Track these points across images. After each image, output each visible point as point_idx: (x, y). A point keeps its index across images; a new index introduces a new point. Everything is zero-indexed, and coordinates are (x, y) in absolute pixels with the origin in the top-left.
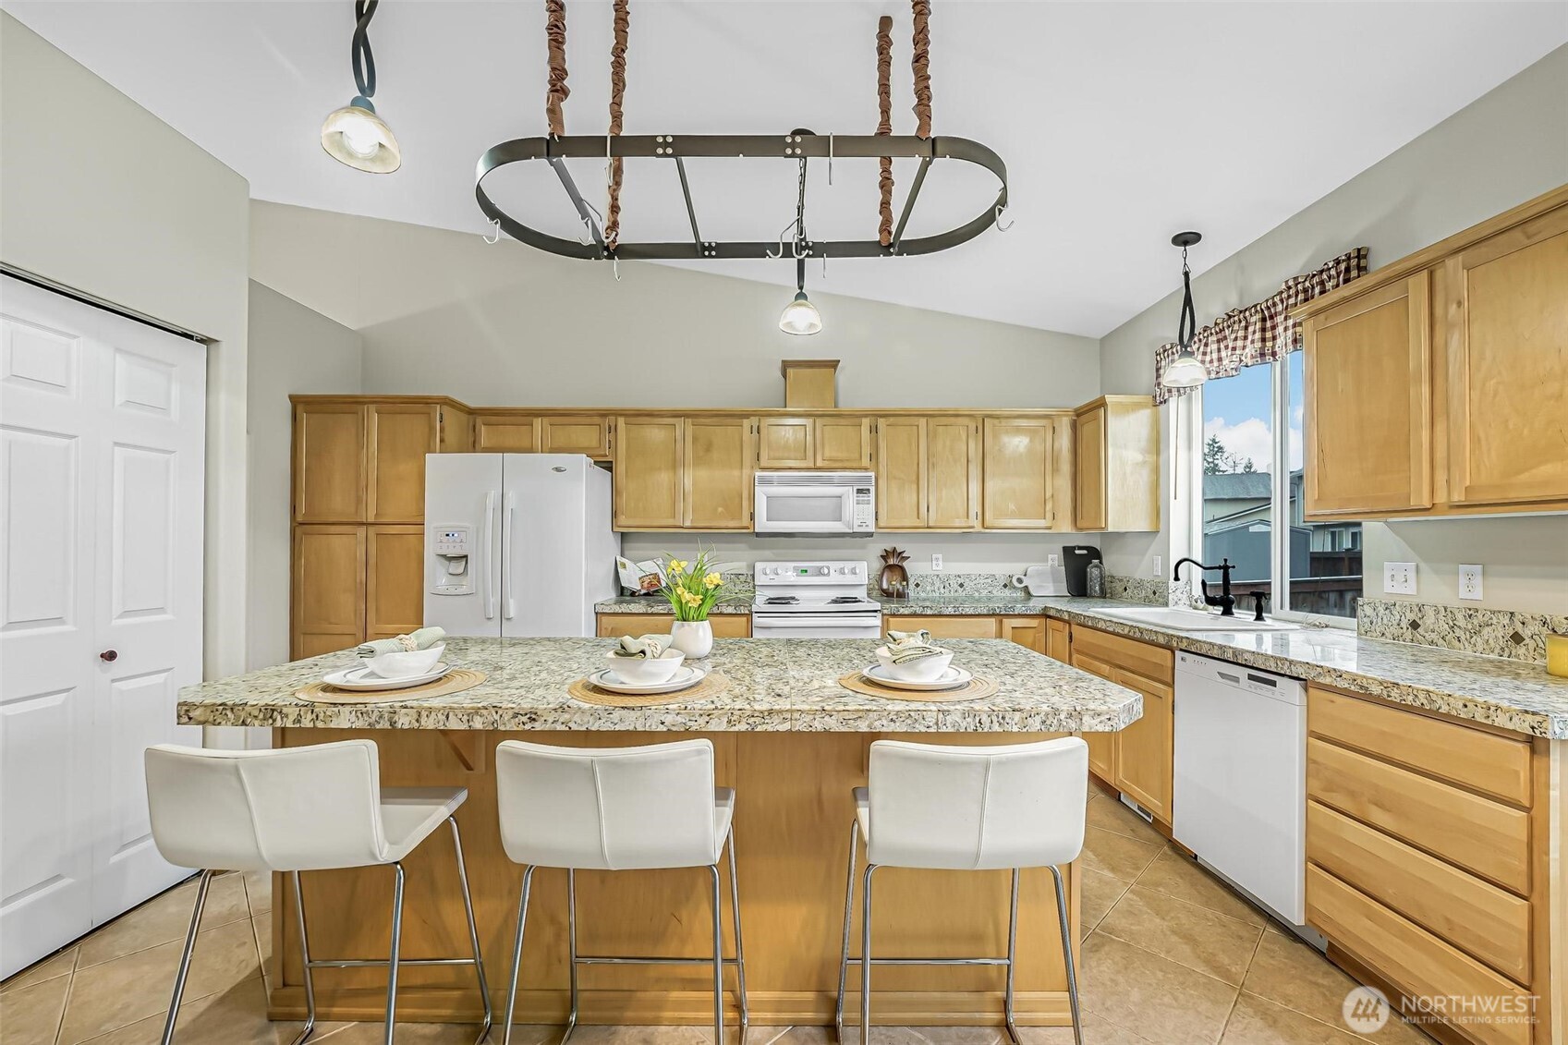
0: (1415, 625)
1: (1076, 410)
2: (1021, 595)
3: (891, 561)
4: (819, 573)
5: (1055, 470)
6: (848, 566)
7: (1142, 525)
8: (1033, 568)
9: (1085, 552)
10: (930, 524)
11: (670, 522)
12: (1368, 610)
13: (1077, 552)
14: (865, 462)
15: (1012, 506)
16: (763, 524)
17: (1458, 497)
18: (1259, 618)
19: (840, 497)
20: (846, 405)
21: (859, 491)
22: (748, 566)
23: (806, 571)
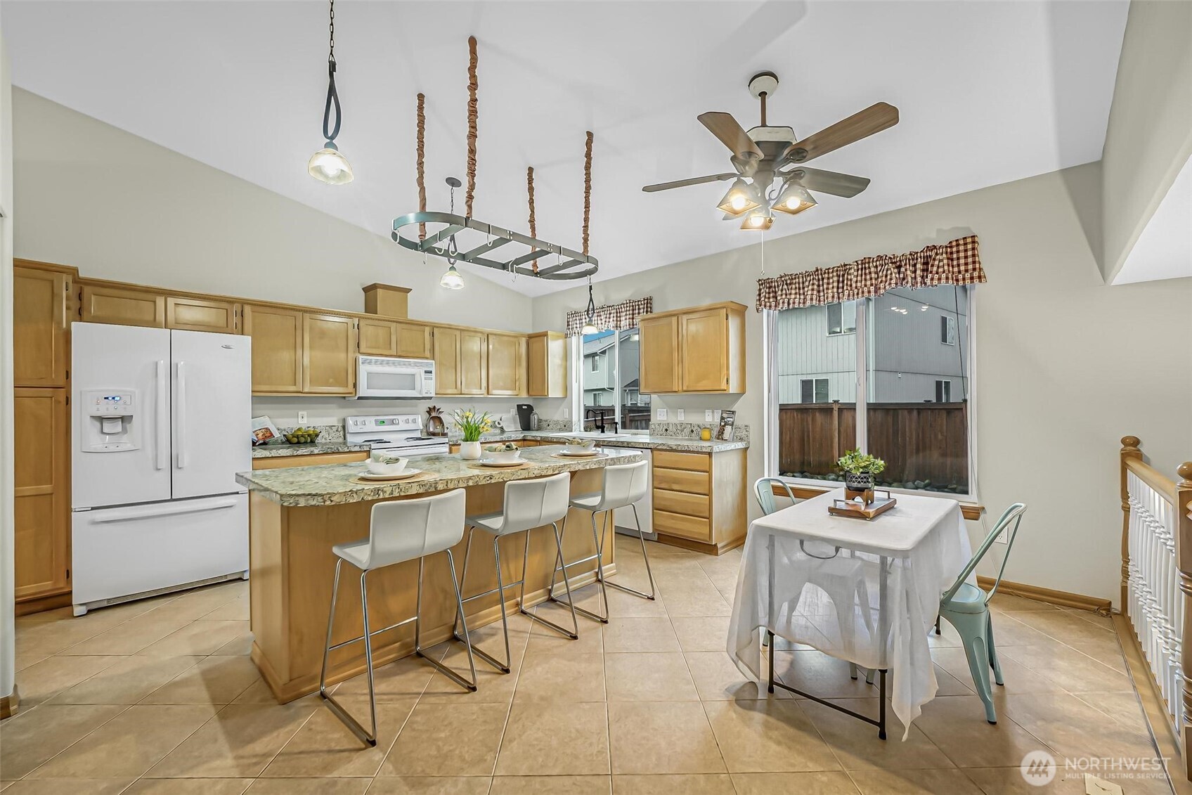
0: (666, 430)
1: (529, 335)
2: (498, 431)
3: (434, 414)
4: (392, 422)
5: (520, 365)
6: (411, 417)
7: (559, 394)
8: (504, 417)
9: (526, 407)
10: (463, 392)
11: (293, 388)
12: (653, 426)
13: (524, 407)
14: (428, 354)
15: (501, 384)
16: (363, 391)
17: (685, 388)
18: (616, 433)
19: (414, 375)
20: (413, 315)
21: (426, 372)
22: (338, 421)
23: (384, 422)
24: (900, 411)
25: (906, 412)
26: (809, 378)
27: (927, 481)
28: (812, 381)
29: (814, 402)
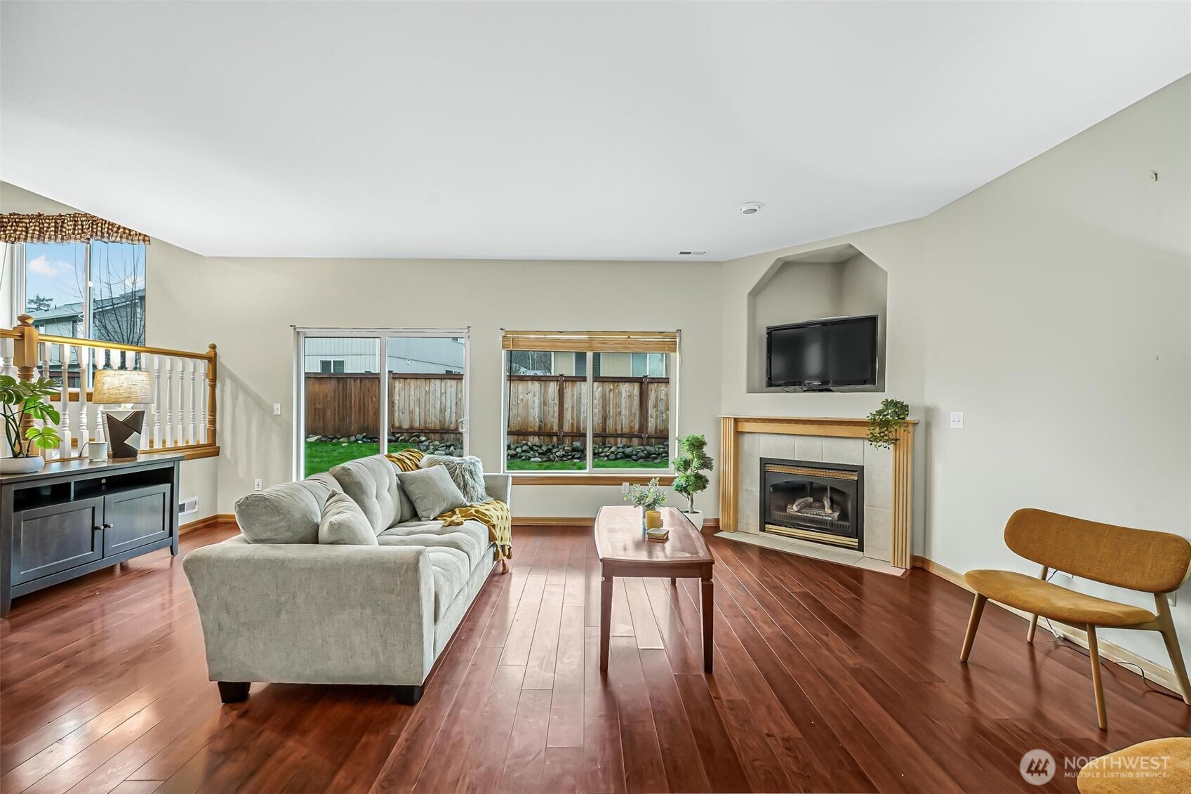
24: (348, 379)
25: (352, 380)
26: (328, 359)
27: (364, 434)
28: (330, 362)
29: (332, 371)
